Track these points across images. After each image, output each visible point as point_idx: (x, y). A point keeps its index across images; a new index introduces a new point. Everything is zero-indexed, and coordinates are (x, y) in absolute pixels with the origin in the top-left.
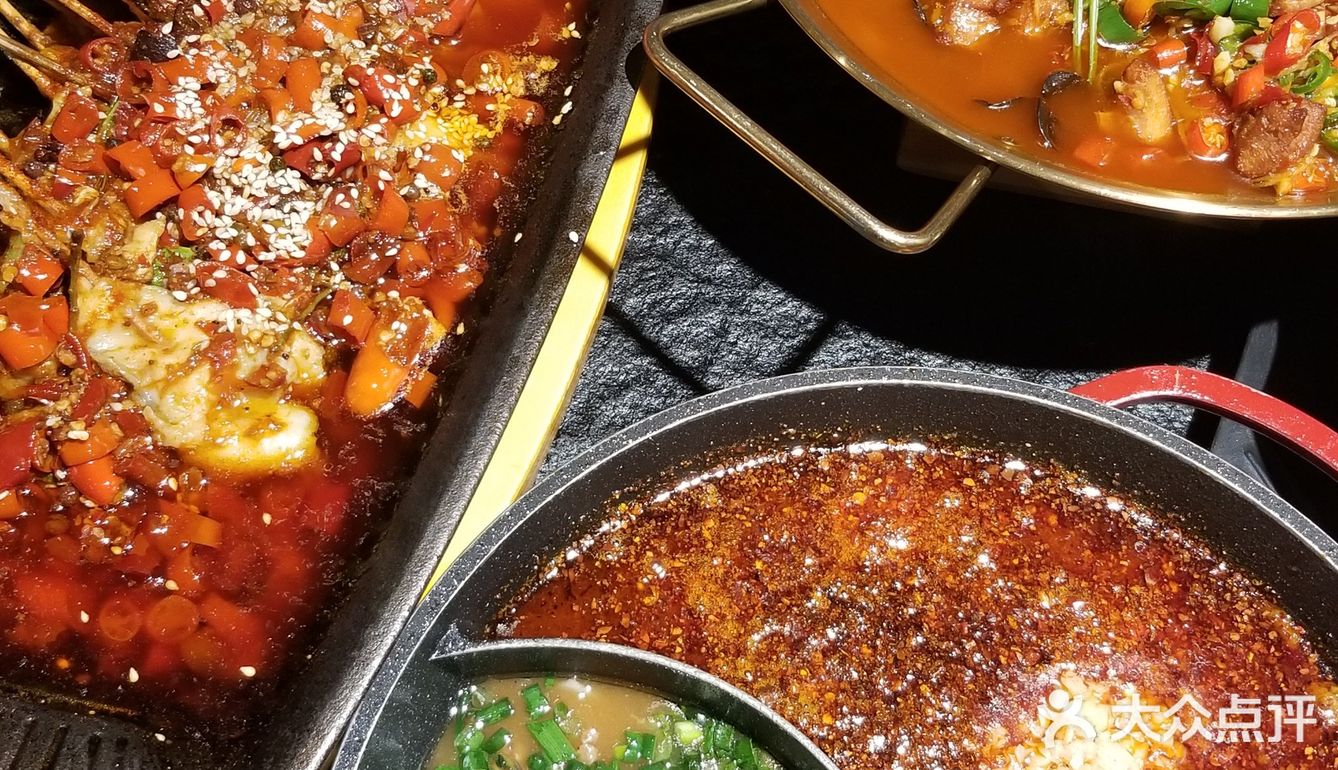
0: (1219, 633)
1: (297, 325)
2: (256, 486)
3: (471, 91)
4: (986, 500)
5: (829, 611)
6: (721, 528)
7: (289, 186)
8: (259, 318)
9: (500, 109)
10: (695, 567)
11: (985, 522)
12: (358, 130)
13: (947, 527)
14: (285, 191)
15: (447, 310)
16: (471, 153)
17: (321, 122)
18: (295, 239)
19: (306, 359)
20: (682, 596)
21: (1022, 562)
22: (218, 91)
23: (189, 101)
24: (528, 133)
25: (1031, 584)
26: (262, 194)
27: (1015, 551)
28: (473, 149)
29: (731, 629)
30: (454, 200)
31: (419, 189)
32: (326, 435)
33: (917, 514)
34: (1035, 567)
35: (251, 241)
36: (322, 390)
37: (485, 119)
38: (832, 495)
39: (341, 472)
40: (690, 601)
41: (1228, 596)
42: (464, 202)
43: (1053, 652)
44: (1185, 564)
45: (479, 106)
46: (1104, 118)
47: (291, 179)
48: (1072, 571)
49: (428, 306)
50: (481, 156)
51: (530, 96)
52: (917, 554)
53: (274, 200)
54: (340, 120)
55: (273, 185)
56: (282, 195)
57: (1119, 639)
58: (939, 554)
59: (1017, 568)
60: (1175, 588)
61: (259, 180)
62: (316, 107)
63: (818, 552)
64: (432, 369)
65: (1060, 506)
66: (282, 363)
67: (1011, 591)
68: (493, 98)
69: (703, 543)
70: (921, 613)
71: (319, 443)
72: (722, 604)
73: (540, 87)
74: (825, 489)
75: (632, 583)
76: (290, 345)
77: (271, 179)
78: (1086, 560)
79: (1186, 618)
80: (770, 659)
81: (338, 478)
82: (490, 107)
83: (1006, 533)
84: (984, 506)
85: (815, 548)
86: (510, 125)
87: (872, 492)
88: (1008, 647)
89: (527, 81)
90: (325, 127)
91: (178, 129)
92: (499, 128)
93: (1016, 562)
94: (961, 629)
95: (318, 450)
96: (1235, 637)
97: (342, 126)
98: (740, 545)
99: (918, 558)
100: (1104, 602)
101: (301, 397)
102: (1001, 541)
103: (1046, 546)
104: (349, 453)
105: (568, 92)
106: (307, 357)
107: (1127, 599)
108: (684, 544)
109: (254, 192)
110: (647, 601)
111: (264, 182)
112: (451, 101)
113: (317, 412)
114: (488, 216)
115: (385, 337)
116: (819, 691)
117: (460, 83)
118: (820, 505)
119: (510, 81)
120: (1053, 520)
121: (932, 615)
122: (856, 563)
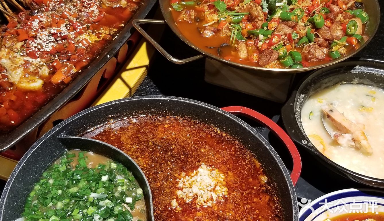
0: (241, 162)
1: (45, 64)
2: (27, 92)
3: (97, 32)
4: (195, 130)
5: (152, 146)
6: (133, 127)
7: (51, 40)
8: (37, 61)
9: (102, 36)
10: (125, 134)
11: (193, 134)
12: (69, 33)
13: (184, 134)
14: (50, 40)
15: (79, 67)
16: (93, 42)
17: (62, 30)
18: (49, 48)
19: (45, 71)
20: (120, 139)
21: (199, 143)
22: (42, 22)
23: (36, 23)
24: (107, 41)
25: (200, 147)
26: (45, 40)
27: (199, 141)
28: (94, 42)
29: (129, 146)
30: (87, 49)
31: (79, 46)
32: (44, 85)
33: (178, 131)
34: (202, 144)
35: (40, 47)
36: (46, 78)
37: (98, 37)
38: (160, 125)
39: (45, 92)
40: (121, 140)
41: (245, 156)
42: (89, 50)
43: (201, 160)
44: (237, 148)
45: (98, 35)
46: (233, 53)
47: (52, 39)
48: (210, 146)
49: (75, 66)
50: (96, 43)
51: (110, 34)
52: (176, 138)
53: (47, 42)
54: (66, 30)
55: (48, 39)
56: (49, 41)
57: (217, 160)
58: (181, 139)
59: (198, 144)
60: (233, 153)
61: (45, 38)
62: (61, 27)
63: (153, 135)
64: (71, 77)
65: (212, 134)
66: (39, 70)
67: (195, 148)
68: (101, 34)
69: (128, 130)
70: (173, 149)
71: (43, 87)
72: (128, 141)
73: (112, 33)
74: (159, 123)
75: (109, 135)
76: (42, 67)
77: (48, 38)
78: (215, 145)
79: (234, 158)
80: (136, 153)
81: (44, 93)
82: (100, 35)
83: (198, 137)
84: (194, 131)
85: (153, 134)
86: (103, 39)
87: (169, 126)
88: (191, 158)
89: (110, 32)
90: (62, 31)
91: (32, 27)
92: (101, 39)
93: (198, 143)
94: (181, 153)
95: (42, 88)
96: (244, 163)
97: (66, 31)
98: (136, 131)
99: (176, 139)
100: (216, 153)
101: (41, 78)
102: (196, 138)
103: (206, 141)
104: (48, 89)
105: (118, 35)
106: (45, 70)
107: (221, 153)
108: (123, 129)
109: (44, 40)
110: (112, 138)
111: (46, 38)
112: (93, 33)
113: (44, 81)
114: (93, 54)
115: (63, 70)
116: (145, 160)
117: (95, 31)
118: (157, 126)
119: (106, 32)
120: (209, 136)
121: (176, 150)
122: (161, 138)
